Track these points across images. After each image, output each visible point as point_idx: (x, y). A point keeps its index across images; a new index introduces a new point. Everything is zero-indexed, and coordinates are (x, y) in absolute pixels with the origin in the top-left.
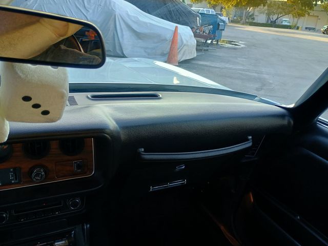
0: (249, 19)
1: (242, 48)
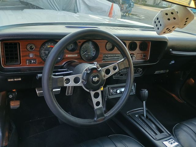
0: (143, 2)
1: (143, 19)
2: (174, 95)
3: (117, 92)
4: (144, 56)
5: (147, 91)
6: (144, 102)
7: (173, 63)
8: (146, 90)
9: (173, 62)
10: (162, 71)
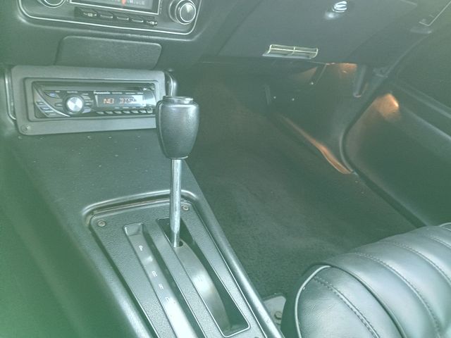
3: (66, 109)
6: (177, 164)
7: (342, 14)
10: (295, 51)
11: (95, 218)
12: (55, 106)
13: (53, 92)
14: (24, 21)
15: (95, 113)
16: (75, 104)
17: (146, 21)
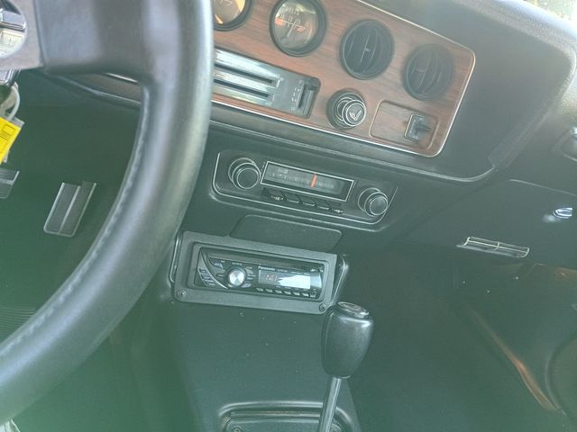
2: (521, 366)
3: (226, 280)
4: (419, 128)
5: (366, 324)
6: (337, 383)
7: (564, 220)
8: (363, 314)
9: (564, 213)
10: (498, 247)
11: (232, 422)
12: (216, 276)
13: (219, 261)
14: (214, 198)
15: (254, 288)
16: (237, 278)
17: (332, 207)
